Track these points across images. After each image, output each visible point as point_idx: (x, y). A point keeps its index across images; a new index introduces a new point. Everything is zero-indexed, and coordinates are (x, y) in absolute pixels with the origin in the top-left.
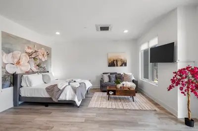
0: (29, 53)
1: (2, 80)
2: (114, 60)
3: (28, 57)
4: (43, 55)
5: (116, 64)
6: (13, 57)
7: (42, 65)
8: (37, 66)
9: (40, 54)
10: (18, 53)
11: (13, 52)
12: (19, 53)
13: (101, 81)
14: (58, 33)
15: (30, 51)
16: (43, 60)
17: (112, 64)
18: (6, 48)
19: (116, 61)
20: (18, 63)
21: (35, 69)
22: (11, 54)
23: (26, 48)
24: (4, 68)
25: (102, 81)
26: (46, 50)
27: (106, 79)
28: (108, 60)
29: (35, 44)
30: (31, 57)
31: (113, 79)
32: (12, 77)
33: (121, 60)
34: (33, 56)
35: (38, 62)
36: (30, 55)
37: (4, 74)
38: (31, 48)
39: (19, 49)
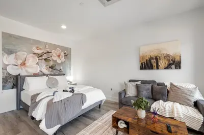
0: (38, 54)
1: (3, 82)
2: (151, 58)
3: (37, 59)
4: (59, 56)
5: (155, 64)
6: (16, 59)
7: (57, 67)
8: (50, 67)
9: (54, 54)
10: (22, 54)
11: (16, 52)
12: (24, 54)
13: (120, 94)
14: (64, 27)
15: (39, 52)
16: (59, 61)
17: (147, 65)
18: (8, 49)
19: (156, 59)
20: (23, 64)
21: (46, 72)
22: (14, 55)
23: (35, 48)
24: (4, 69)
25: (122, 93)
26: (62, 50)
27: (131, 92)
28: (140, 57)
29: (46, 44)
30: (40, 58)
31: (145, 93)
32: (15, 78)
33: (168, 56)
34: (43, 58)
35: (51, 63)
36: (39, 56)
37: (5, 75)
38: (41, 49)
39: (25, 50)
